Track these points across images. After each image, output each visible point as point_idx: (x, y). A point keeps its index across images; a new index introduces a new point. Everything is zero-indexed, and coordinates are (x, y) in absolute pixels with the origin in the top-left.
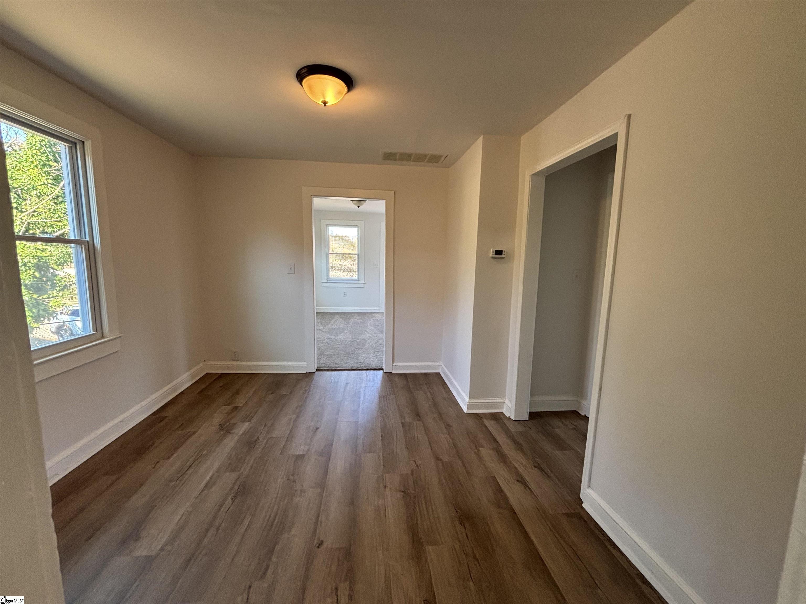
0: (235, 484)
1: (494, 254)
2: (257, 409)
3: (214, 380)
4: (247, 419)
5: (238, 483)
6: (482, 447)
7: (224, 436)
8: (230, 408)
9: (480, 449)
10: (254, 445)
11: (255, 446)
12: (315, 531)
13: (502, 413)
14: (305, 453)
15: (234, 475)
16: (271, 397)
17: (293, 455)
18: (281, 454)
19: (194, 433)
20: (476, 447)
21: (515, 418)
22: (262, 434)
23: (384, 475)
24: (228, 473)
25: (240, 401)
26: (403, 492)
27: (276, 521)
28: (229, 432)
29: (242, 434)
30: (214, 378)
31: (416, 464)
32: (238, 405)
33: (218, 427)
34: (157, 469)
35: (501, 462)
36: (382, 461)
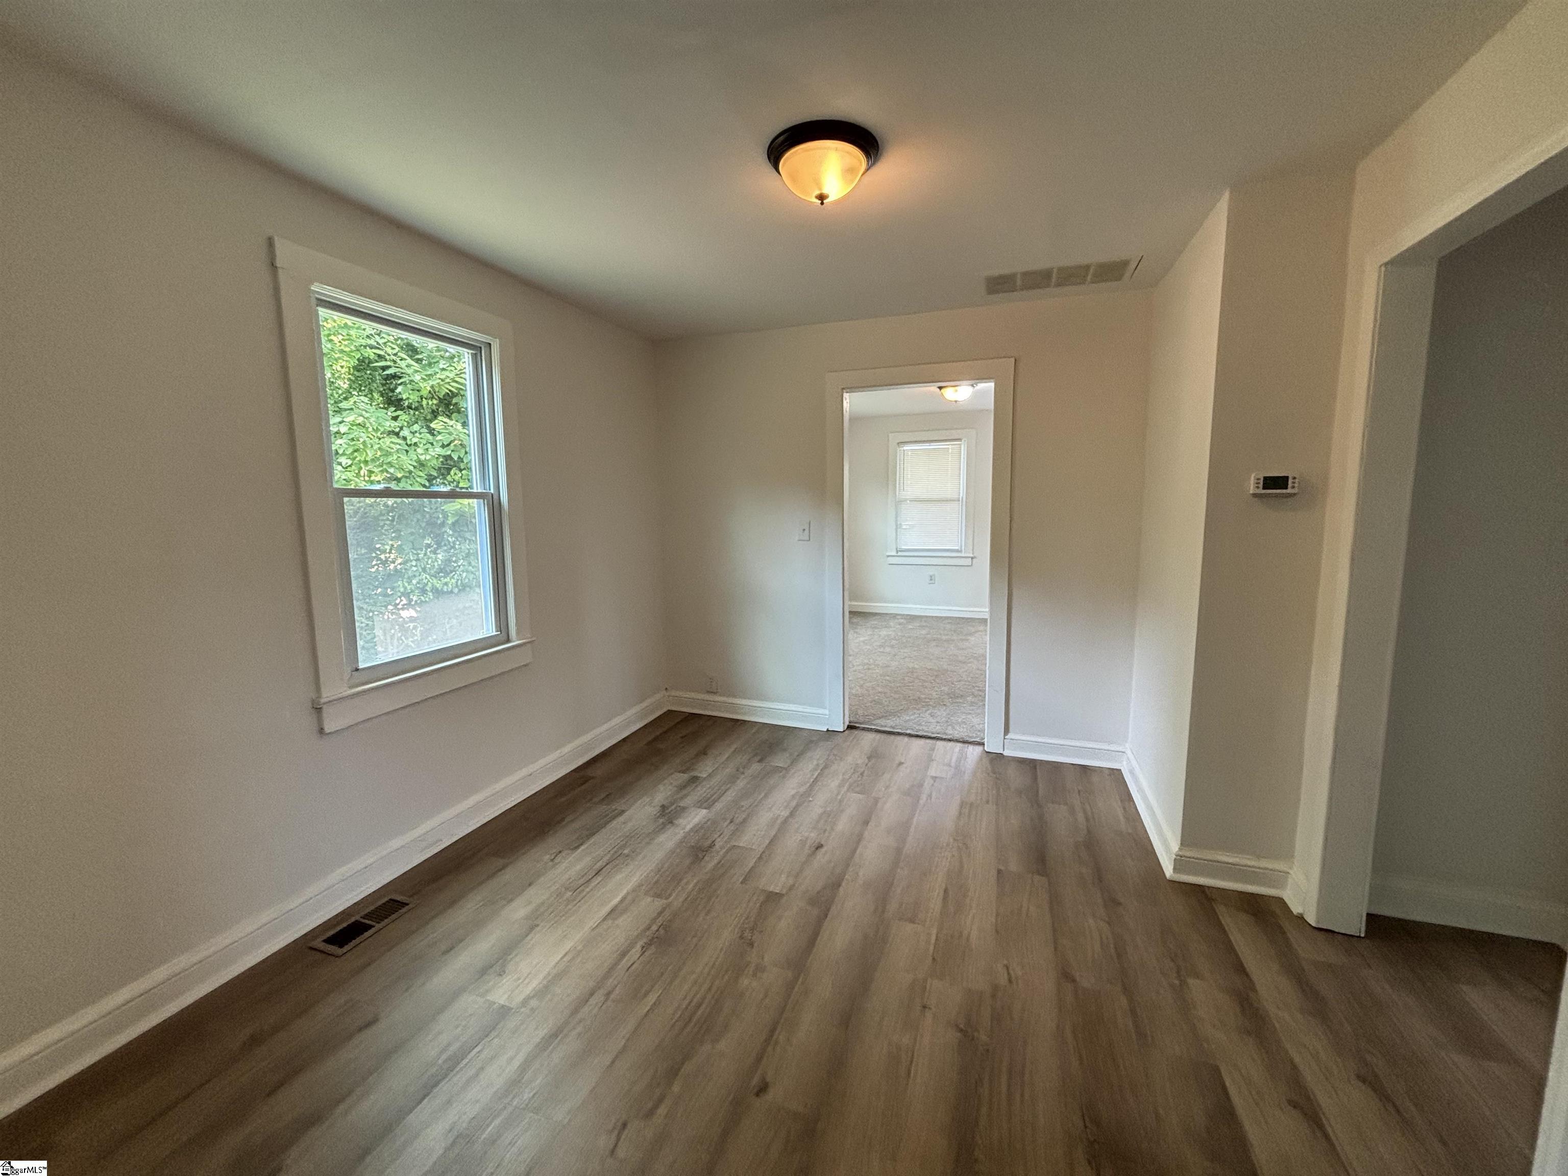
0: (655, 919)
1: (1261, 485)
2: (728, 786)
3: (678, 723)
4: (706, 803)
5: (660, 921)
6: (1197, 976)
7: (662, 828)
8: (686, 776)
9: (1191, 981)
10: (704, 855)
11: (704, 857)
12: (759, 1059)
13: (1281, 901)
14: (784, 892)
15: (659, 903)
16: (756, 767)
17: (763, 891)
18: (742, 883)
19: (623, 812)
20: (1178, 972)
21: (1318, 922)
22: (722, 836)
23: (929, 981)
24: (649, 899)
25: (705, 769)
26: (961, 1030)
27: (700, 1012)
28: (671, 822)
29: (692, 829)
30: (677, 721)
31: (1009, 974)
32: (699, 775)
33: (658, 808)
34: (557, 864)
35: (1249, 1033)
36: (932, 948)
